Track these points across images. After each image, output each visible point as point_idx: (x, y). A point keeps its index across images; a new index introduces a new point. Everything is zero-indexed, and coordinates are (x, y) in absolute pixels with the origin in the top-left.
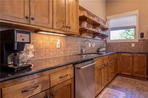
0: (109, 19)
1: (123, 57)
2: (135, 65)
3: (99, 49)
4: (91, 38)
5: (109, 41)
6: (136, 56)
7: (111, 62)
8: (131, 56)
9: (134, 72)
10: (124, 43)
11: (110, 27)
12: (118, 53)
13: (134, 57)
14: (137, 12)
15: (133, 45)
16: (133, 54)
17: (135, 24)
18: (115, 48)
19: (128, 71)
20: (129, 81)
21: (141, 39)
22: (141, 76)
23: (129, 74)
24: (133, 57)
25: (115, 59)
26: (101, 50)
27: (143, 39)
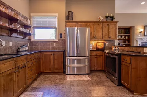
0: (33, 17)
1: (46, 55)
2: (56, 62)
3: (19, 48)
4: (6, 35)
5: (33, 39)
6: (56, 54)
7: (30, 63)
8: (52, 54)
9: (55, 68)
10: (48, 42)
11: (33, 25)
12: (41, 52)
13: (55, 55)
14: (57, 15)
15: (55, 44)
16: (53, 52)
17: (56, 25)
18: (39, 47)
19: (50, 69)
20: (50, 78)
21: (60, 39)
22: (59, 71)
23: (51, 71)
24: (53, 55)
25: (37, 59)
26: (21, 50)
27: (61, 39)
